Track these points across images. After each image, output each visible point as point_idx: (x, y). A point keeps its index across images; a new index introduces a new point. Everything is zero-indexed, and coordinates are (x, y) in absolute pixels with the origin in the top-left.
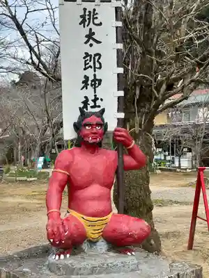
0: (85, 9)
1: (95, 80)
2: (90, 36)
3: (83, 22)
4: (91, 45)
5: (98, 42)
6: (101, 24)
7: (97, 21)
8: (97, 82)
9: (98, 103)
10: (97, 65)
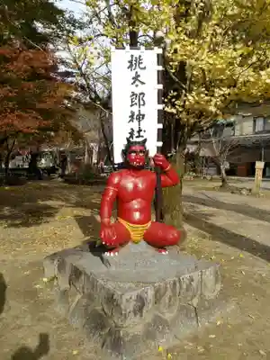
0: (132, 56)
1: (140, 114)
2: (136, 78)
3: (130, 67)
4: (137, 86)
5: (143, 83)
6: (145, 68)
7: (141, 66)
8: (141, 117)
9: (142, 133)
10: (142, 102)
